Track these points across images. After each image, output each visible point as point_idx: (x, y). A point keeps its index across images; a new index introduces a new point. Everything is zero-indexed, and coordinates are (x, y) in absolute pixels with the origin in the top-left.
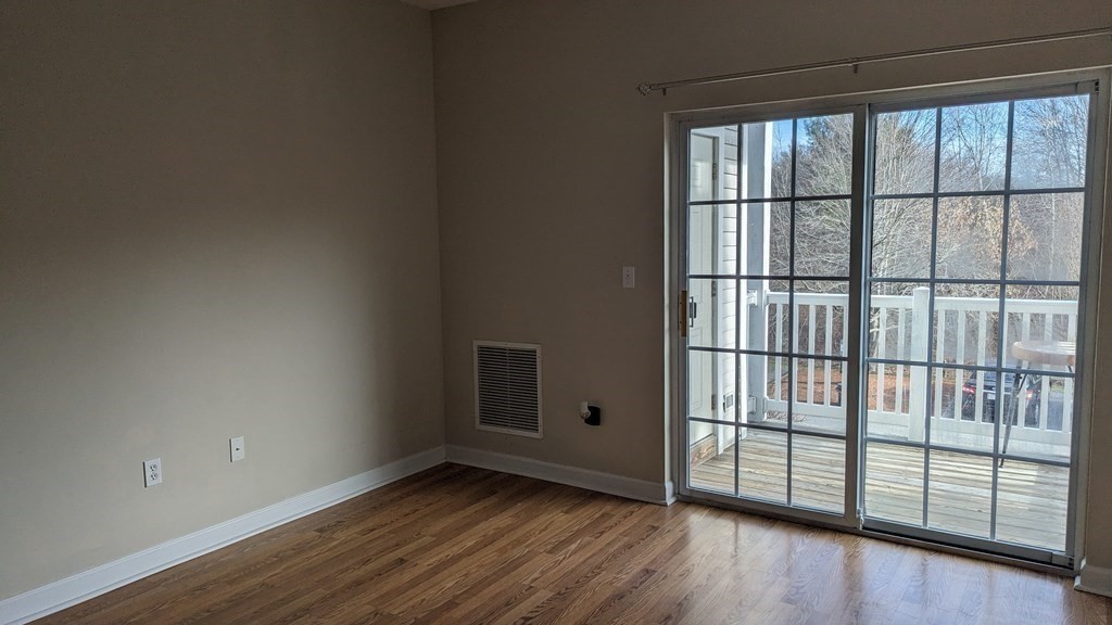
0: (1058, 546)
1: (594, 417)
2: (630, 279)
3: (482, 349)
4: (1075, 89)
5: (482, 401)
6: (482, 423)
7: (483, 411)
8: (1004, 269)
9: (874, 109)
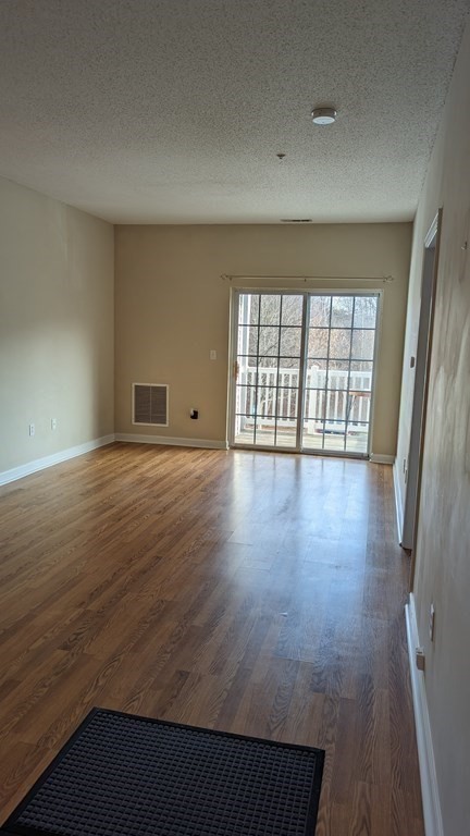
0: (365, 451)
1: (195, 416)
2: (213, 355)
3: (136, 386)
4: (373, 295)
5: (136, 412)
6: (136, 421)
7: (136, 416)
8: (351, 355)
9: (310, 294)
